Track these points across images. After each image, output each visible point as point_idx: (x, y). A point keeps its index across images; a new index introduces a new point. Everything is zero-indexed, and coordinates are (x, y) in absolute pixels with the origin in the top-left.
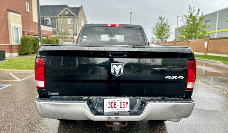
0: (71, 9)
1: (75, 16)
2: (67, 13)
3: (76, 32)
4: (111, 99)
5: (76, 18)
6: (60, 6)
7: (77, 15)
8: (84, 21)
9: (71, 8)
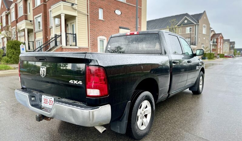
0: (192, 17)
1: (195, 23)
2: (186, 21)
3: (194, 41)
4: (46, 96)
5: (196, 26)
6: (180, 15)
7: (197, 22)
8: (206, 28)
9: (192, 15)
